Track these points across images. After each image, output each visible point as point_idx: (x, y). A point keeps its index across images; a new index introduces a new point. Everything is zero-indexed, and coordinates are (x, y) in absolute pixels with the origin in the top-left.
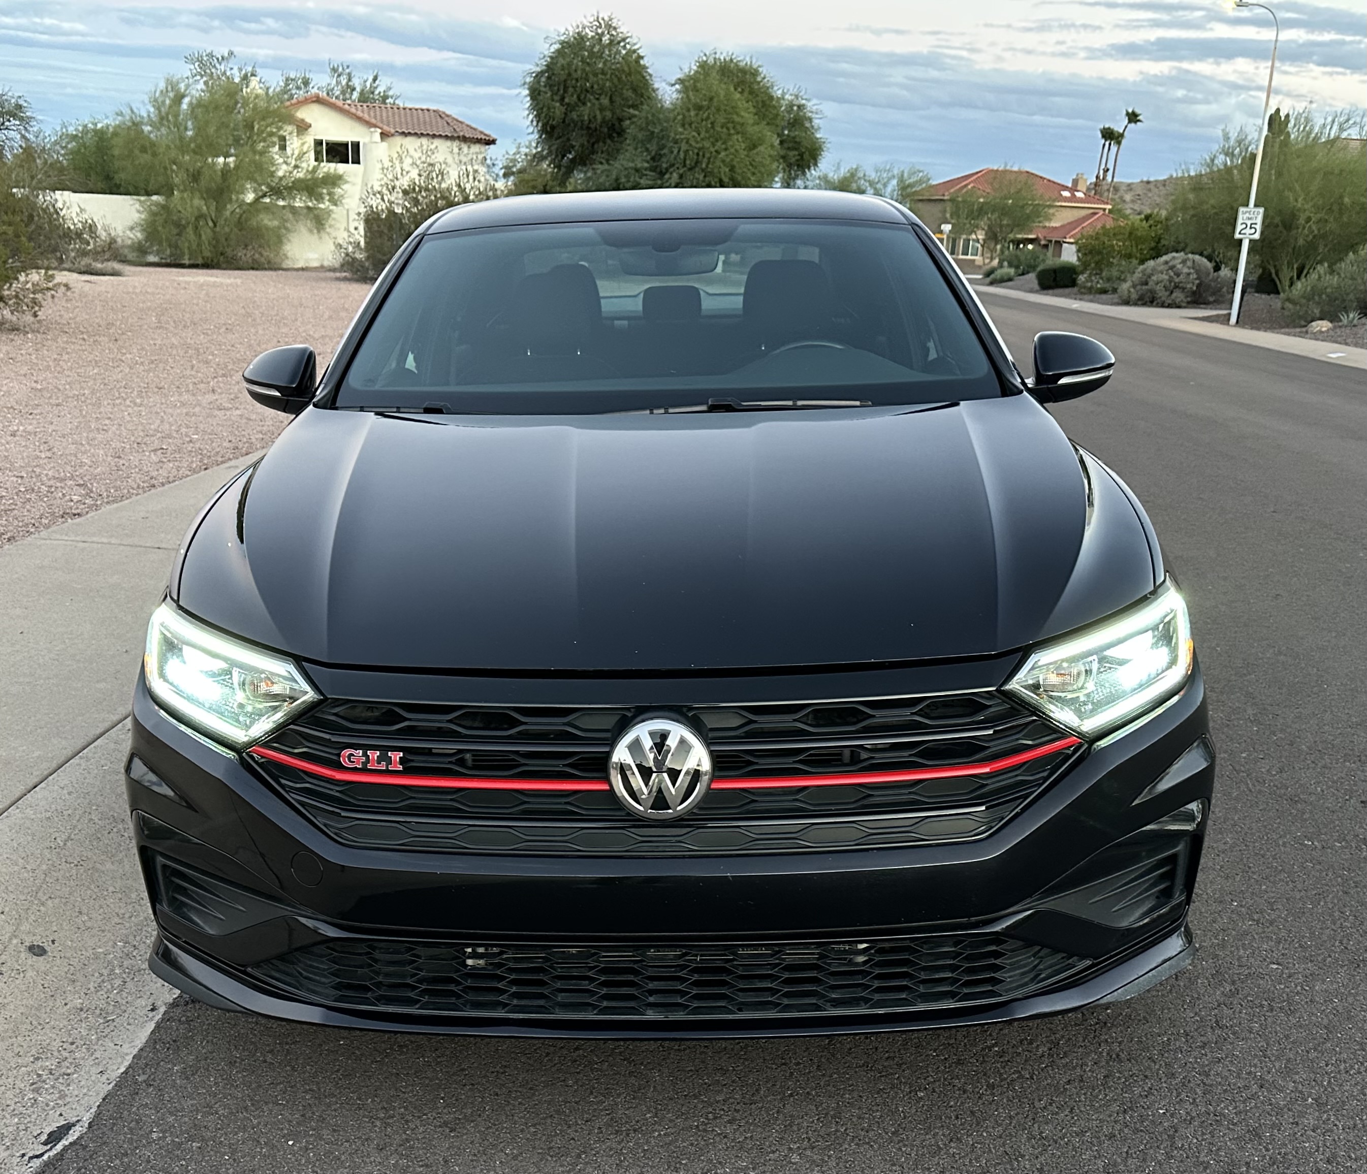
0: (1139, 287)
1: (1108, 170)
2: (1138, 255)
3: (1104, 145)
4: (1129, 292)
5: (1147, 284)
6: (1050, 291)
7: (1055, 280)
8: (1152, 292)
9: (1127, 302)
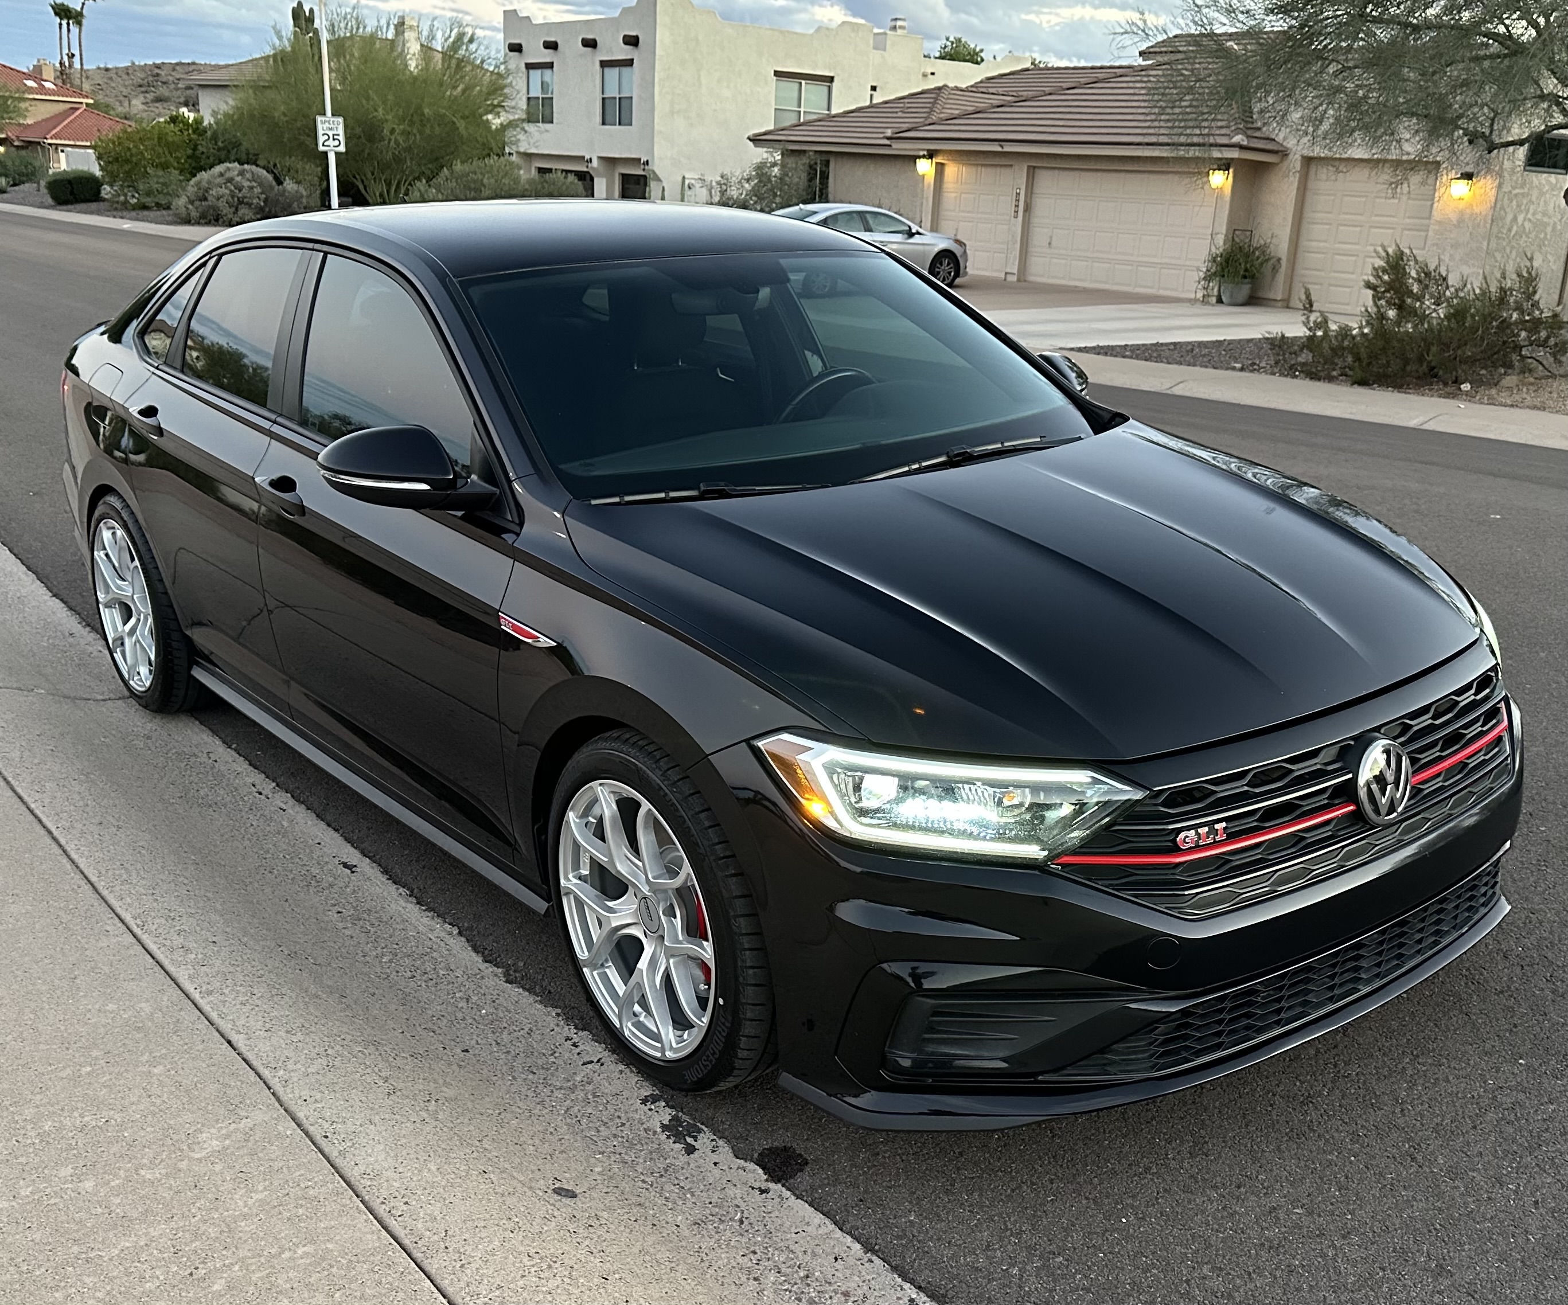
0: (197, 203)
1: (73, 55)
2: (176, 164)
3: (60, 24)
4: (187, 208)
5: (206, 199)
6: (70, 207)
7: (72, 193)
8: (215, 208)
9: (187, 221)
